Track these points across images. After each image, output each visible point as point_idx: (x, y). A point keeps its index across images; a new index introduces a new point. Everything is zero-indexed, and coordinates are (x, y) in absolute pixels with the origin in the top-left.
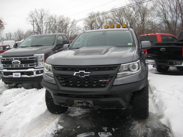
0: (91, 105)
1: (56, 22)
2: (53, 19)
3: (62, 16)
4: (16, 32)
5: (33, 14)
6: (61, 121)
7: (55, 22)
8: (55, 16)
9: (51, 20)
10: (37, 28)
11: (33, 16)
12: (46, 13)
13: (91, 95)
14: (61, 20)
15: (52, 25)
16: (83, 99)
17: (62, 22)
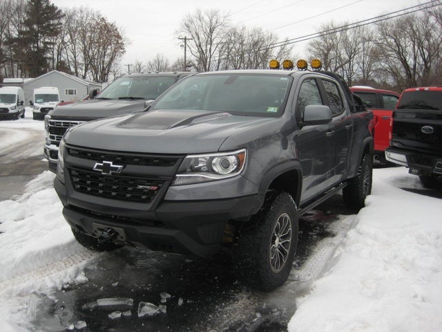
0: (122, 237)
1: (244, 43)
2: (237, 36)
3: (258, 31)
4: (152, 62)
5: (192, 22)
6: (91, 267)
7: (242, 43)
8: (241, 29)
9: (233, 38)
10: (198, 54)
11: (192, 27)
12: (221, 20)
13: (129, 218)
14: (256, 39)
15: (234, 50)
16: (107, 223)
17: (256, 44)
